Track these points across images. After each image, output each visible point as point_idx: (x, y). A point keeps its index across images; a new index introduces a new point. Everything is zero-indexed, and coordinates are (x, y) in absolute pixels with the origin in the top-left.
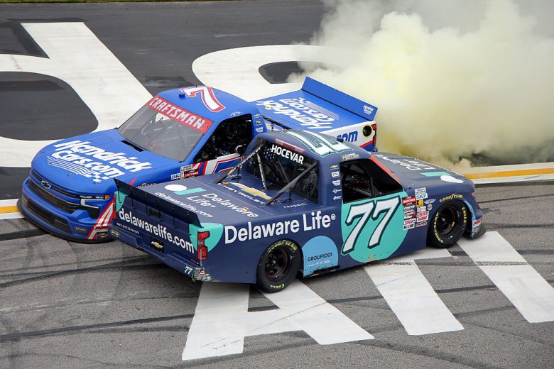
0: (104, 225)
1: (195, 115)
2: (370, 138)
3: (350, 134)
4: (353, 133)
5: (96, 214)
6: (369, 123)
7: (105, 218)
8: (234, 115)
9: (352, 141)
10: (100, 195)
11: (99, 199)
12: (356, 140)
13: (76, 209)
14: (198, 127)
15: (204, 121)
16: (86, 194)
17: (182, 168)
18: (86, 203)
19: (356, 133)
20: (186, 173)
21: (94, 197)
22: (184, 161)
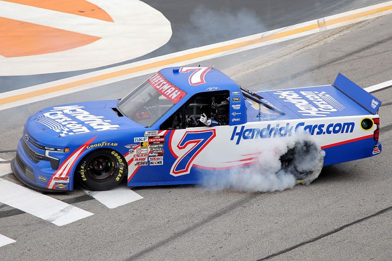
0: (62, 176)
1: (175, 87)
2: (370, 132)
3: (345, 124)
4: (348, 124)
5: (56, 165)
6: (370, 117)
7: (64, 170)
8: (211, 89)
9: (347, 132)
10: (61, 147)
11: (60, 151)
12: (351, 131)
13: (42, 159)
14: (173, 98)
15: (179, 92)
16: (50, 146)
17: (146, 133)
18: (50, 154)
19: (353, 124)
20: (150, 138)
21: (56, 150)
22: (151, 127)
